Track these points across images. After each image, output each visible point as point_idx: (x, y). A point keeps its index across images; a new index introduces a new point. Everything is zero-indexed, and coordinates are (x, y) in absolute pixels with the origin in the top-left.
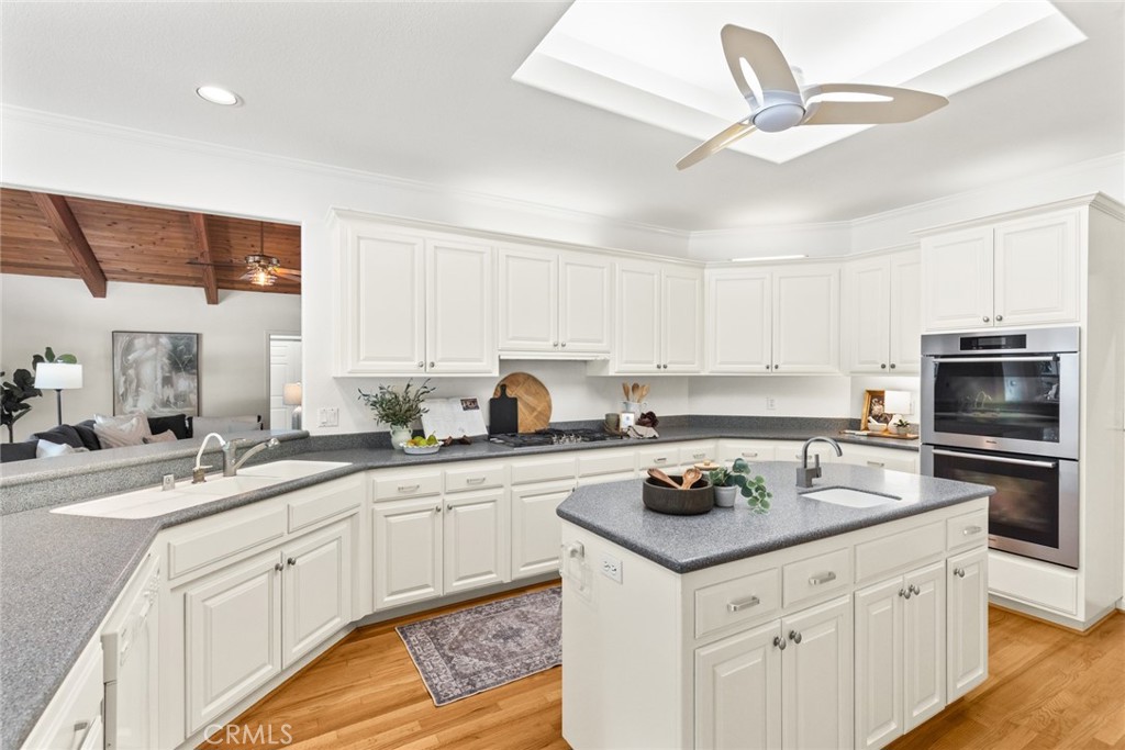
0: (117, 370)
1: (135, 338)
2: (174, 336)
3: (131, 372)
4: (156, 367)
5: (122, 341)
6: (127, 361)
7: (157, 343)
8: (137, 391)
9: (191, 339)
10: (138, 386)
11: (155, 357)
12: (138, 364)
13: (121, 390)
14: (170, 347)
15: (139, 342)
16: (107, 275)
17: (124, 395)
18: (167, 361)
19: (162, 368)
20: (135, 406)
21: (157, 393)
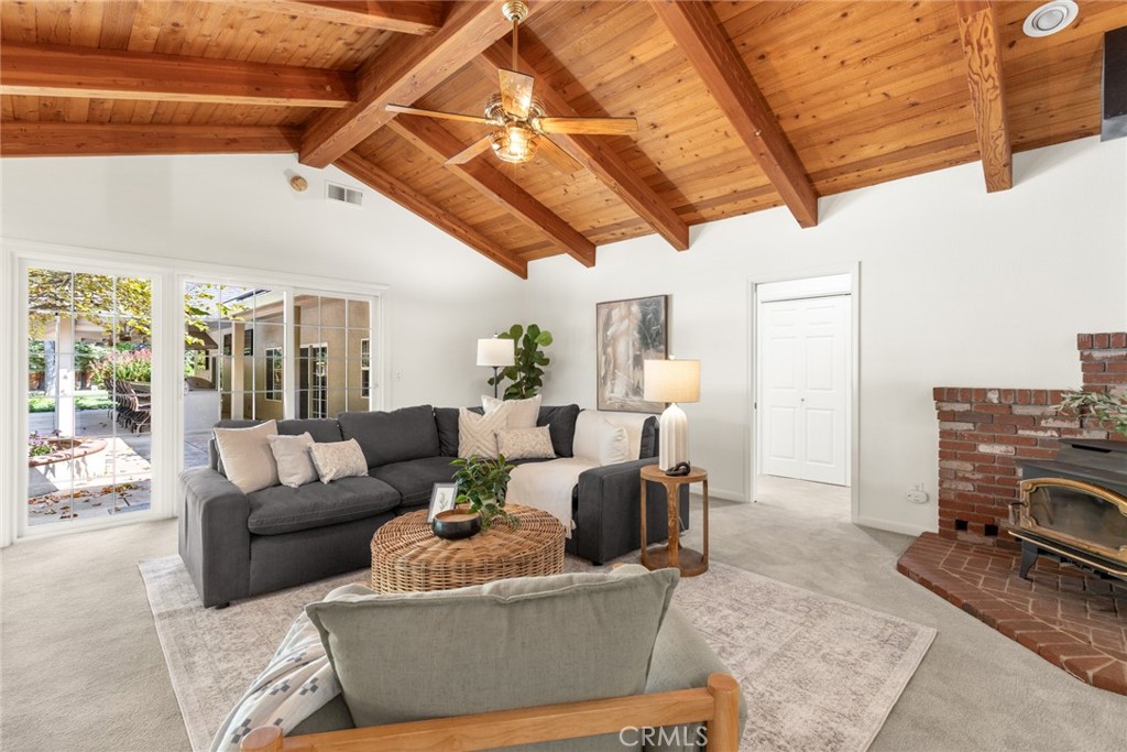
0: (600, 348)
1: (612, 309)
2: (644, 302)
3: (610, 350)
4: (628, 343)
5: (604, 311)
6: (607, 336)
7: (629, 312)
8: (614, 373)
9: (658, 303)
10: (615, 368)
11: (627, 332)
12: (614, 339)
13: (602, 374)
14: (640, 316)
15: (616, 314)
16: (592, 239)
17: (605, 378)
18: (637, 336)
19: (634, 345)
20: (613, 392)
21: (629, 377)
